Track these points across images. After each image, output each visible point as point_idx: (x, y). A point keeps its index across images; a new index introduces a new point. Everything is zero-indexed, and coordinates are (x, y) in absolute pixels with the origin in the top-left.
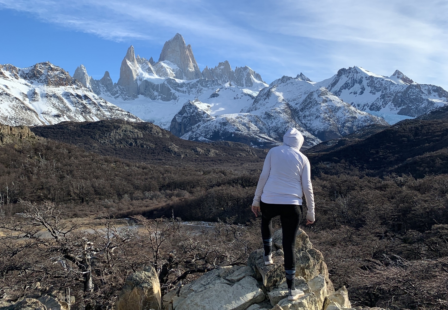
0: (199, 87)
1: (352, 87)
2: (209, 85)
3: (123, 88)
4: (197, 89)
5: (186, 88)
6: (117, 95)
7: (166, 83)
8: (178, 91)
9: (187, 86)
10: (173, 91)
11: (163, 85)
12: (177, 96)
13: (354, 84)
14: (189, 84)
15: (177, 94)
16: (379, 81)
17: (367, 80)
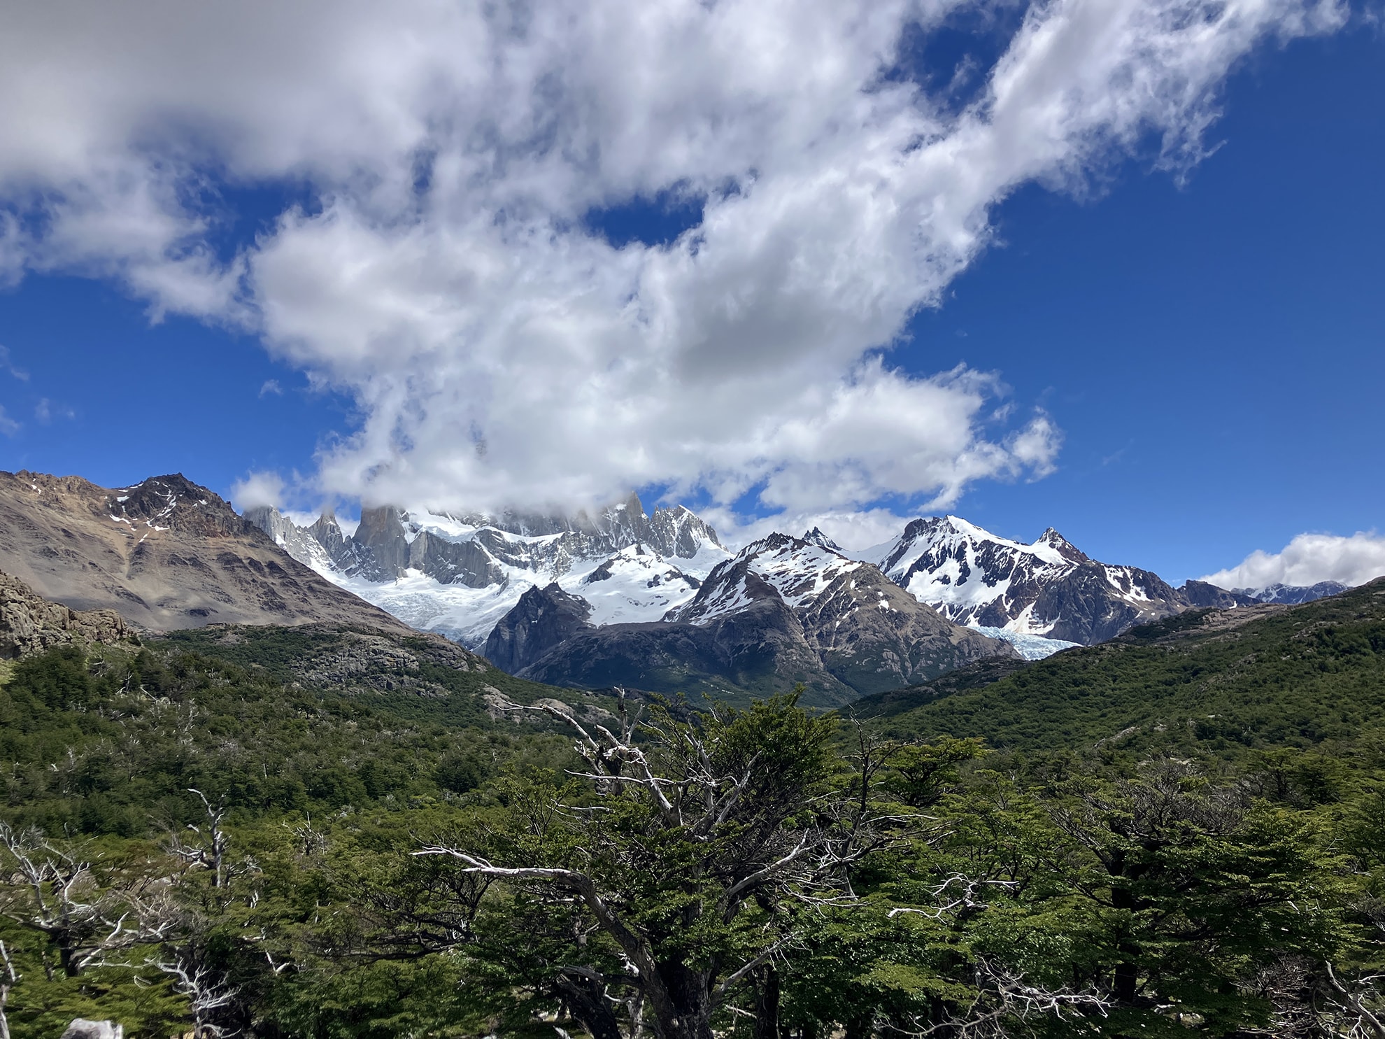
0: (560, 555)
1: (939, 565)
2: (585, 551)
3: (368, 550)
4: (556, 560)
5: (529, 555)
6: (353, 566)
7: (477, 541)
8: (507, 561)
9: (529, 551)
10: (495, 562)
11: (470, 545)
12: (505, 575)
13: (943, 561)
14: (535, 545)
15: (505, 569)
16: (1006, 554)
17: (976, 550)
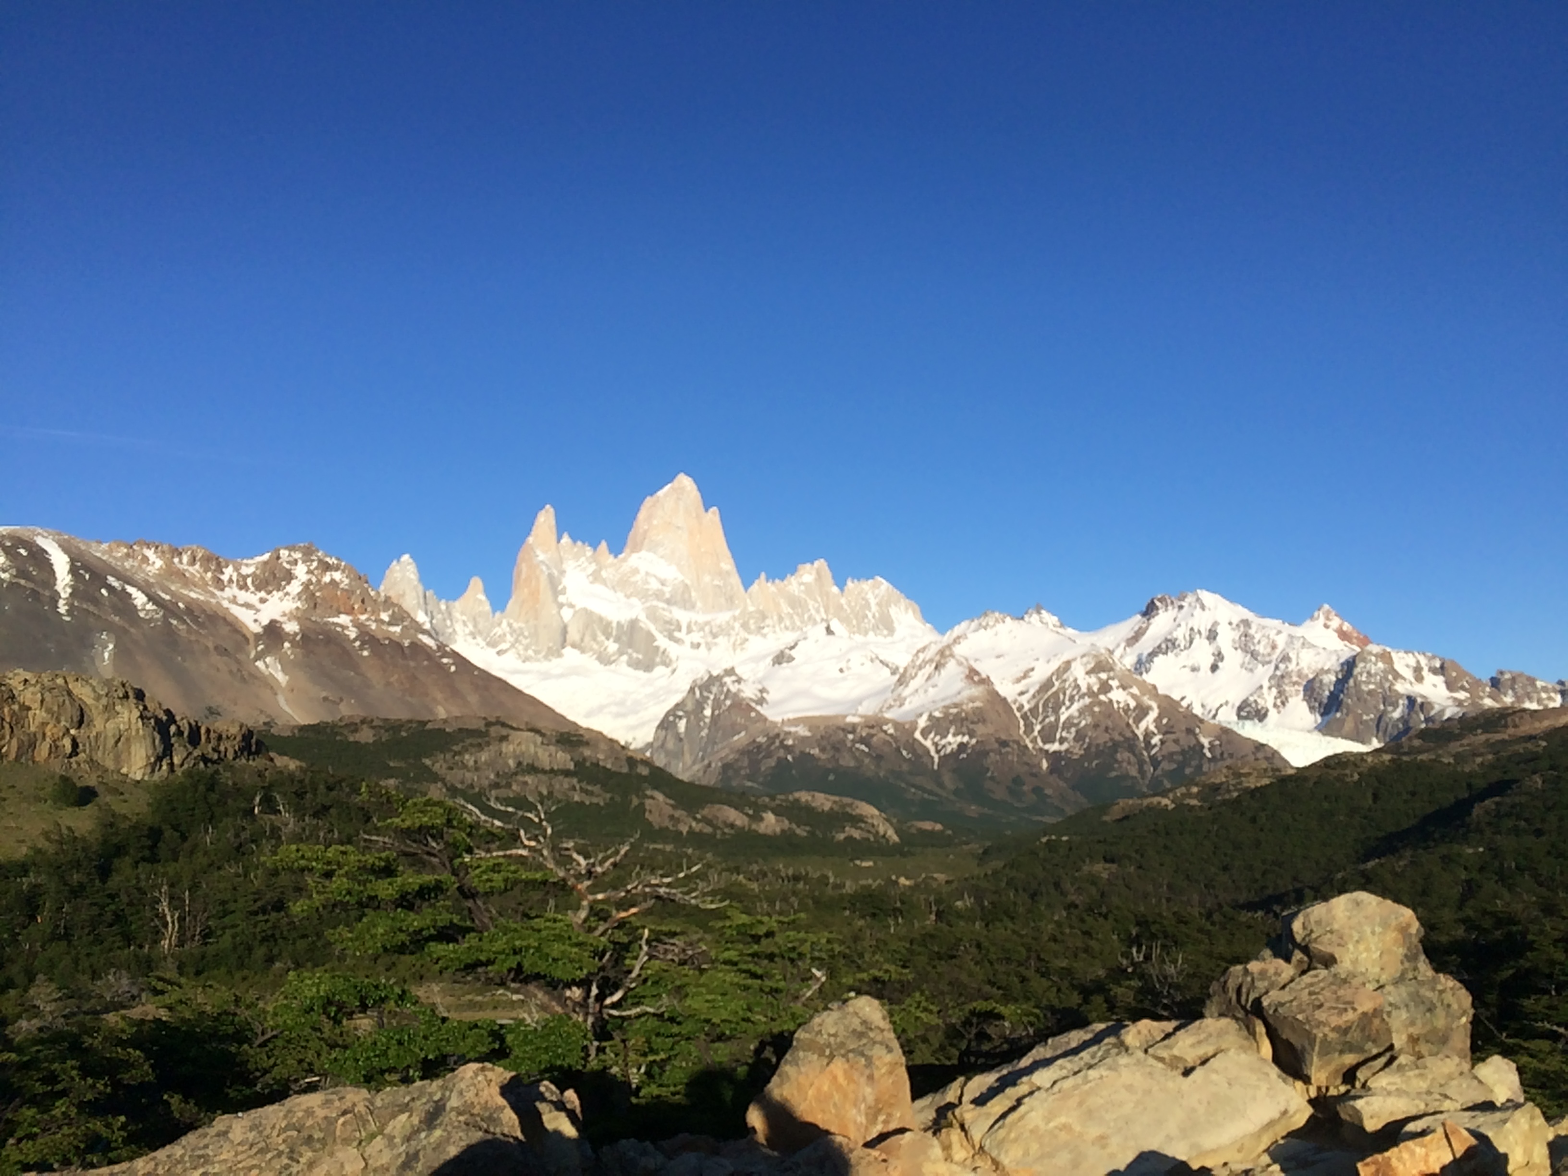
0: (738, 635)
1: (1185, 649)
2: (766, 630)
4: (732, 639)
5: (702, 634)
6: (503, 646)
7: (642, 617)
8: (678, 641)
9: (702, 629)
10: (662, 641)
11: (634, 624)
12: (674, 658)
13: (1191, 642)
14: (707, 623)
15: (673, 650)
17: (1231, 630)
